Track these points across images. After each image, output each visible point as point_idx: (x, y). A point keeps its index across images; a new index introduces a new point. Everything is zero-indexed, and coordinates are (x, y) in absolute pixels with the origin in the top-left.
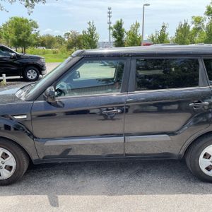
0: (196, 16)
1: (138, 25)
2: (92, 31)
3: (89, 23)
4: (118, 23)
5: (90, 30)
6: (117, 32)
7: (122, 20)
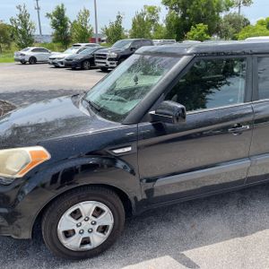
0: (149, 5)
1: (87, 13)
2: (23, 19)
3: (19, 8)
4: (59, 10)
5: (21, 17)
6: (58, 21)
7: (63, 5)
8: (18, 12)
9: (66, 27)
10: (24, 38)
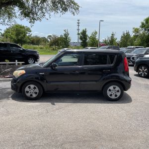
0: (136, 28)
1: (96, 33)
2: (66, 35)
3: (65, 31)
5: (65, 35)
6: (83, 36)
7: (86, 29)
8: (64, 33)
9: (86, 39)
10: (65, 44)
